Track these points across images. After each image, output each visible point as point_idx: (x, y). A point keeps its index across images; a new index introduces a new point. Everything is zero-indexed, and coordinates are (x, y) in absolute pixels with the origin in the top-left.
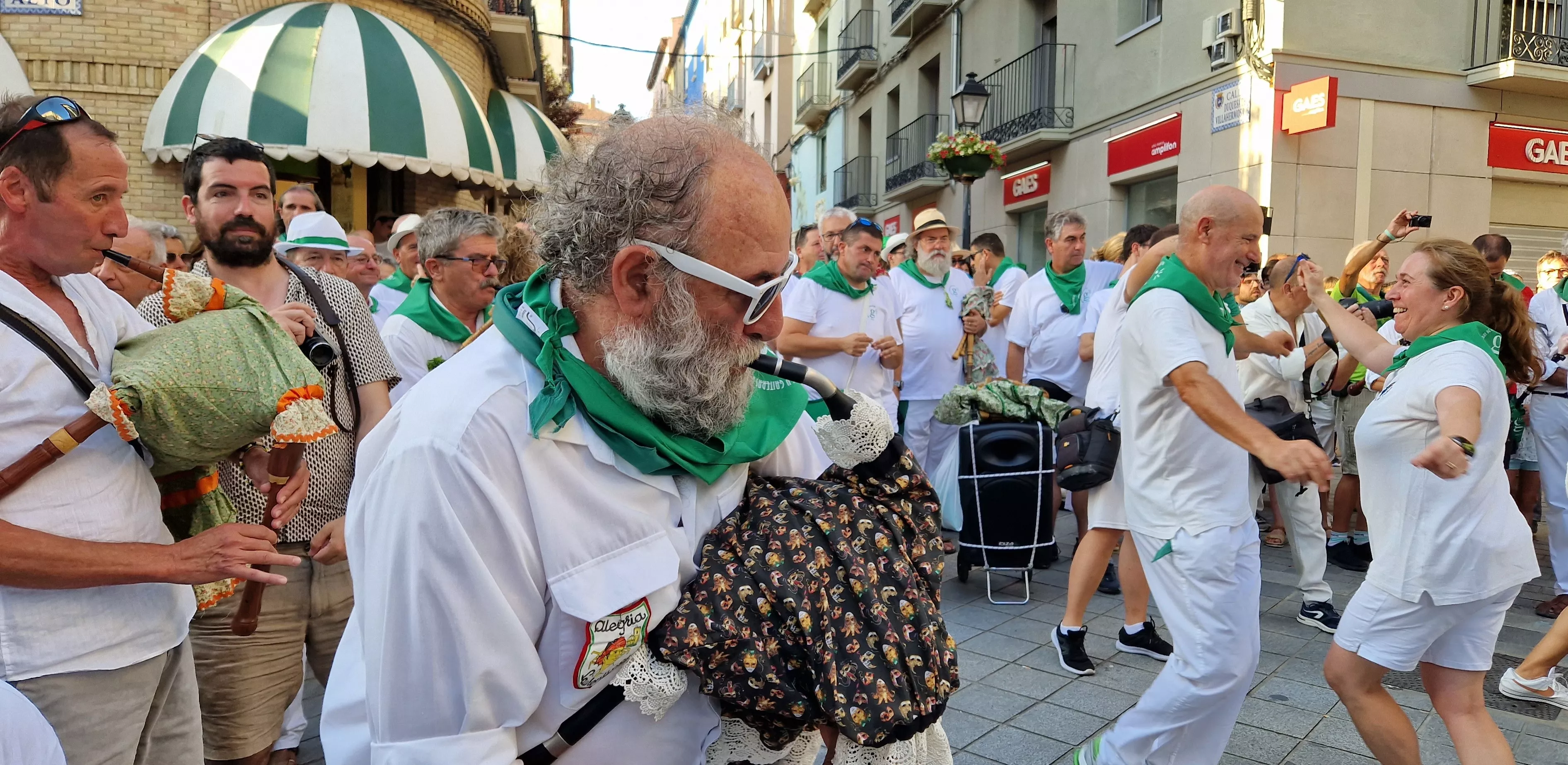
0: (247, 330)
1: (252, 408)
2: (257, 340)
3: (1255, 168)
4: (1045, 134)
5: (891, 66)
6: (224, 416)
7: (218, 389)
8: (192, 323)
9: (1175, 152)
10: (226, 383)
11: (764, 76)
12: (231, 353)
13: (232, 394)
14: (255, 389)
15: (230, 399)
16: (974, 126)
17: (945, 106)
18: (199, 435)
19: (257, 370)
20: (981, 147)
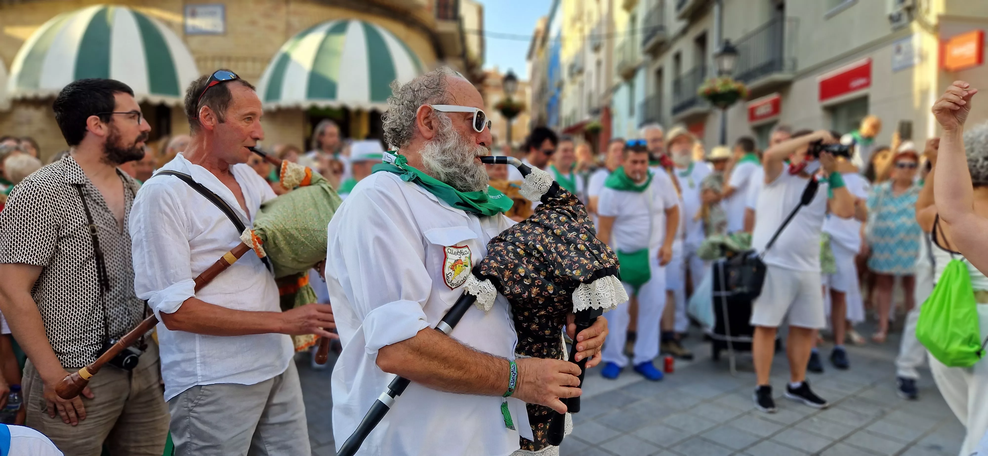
0: (320, 197)
1: (322, 240)
2: (325, 202)
3: (925, 93)
4: (777, 77)
5: (676, 38)
6: (308, 244)
7: (305, 229)
8: (293, 194)
9: (867, 85)
10: (309, 226)
11: (596, 49)
12: (311, 210)
13: (312, 232)
14: (323, 229)
15: (311, 235)
16: (729, 73)
17: (710, 61)
18: (296, 254)
19: (325, 219)
20: (734, 86)
